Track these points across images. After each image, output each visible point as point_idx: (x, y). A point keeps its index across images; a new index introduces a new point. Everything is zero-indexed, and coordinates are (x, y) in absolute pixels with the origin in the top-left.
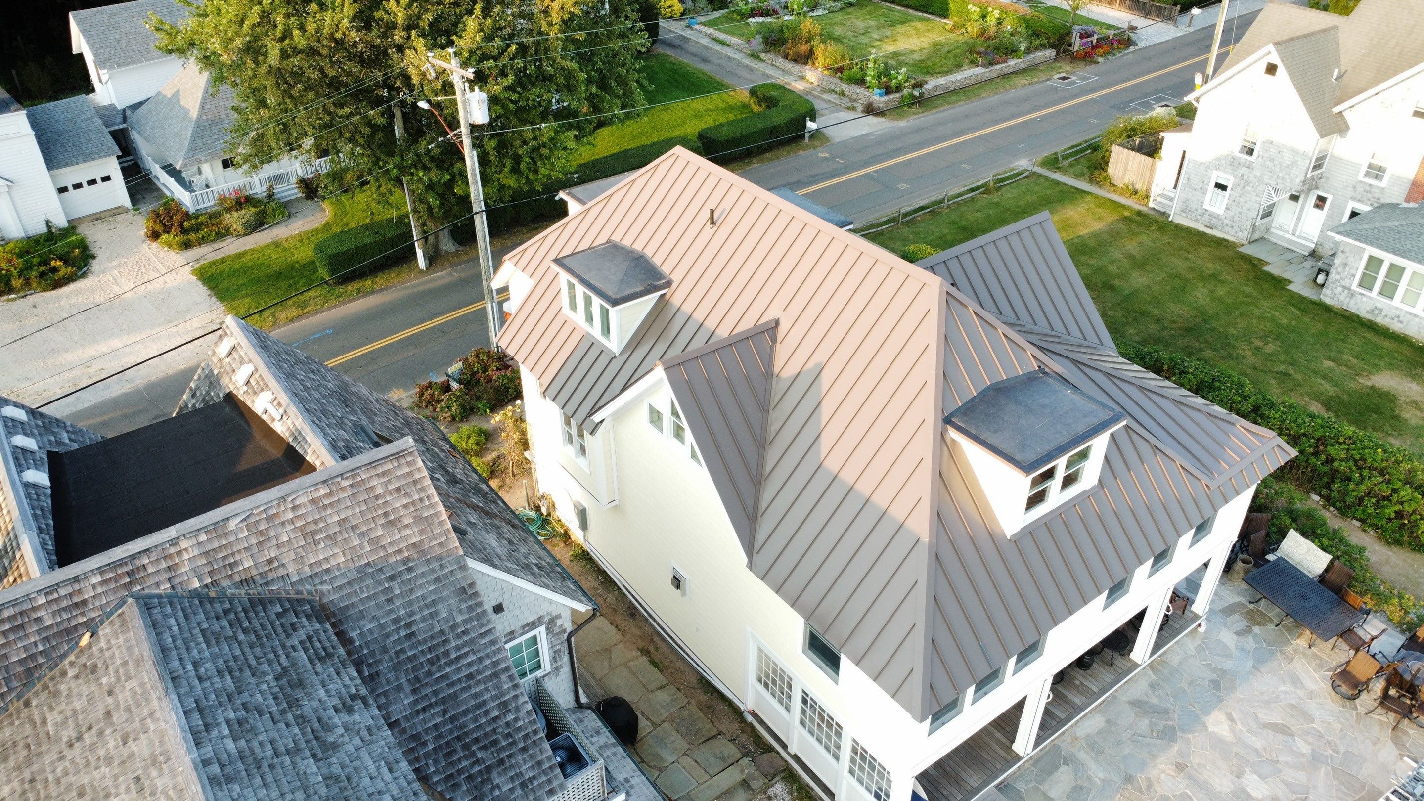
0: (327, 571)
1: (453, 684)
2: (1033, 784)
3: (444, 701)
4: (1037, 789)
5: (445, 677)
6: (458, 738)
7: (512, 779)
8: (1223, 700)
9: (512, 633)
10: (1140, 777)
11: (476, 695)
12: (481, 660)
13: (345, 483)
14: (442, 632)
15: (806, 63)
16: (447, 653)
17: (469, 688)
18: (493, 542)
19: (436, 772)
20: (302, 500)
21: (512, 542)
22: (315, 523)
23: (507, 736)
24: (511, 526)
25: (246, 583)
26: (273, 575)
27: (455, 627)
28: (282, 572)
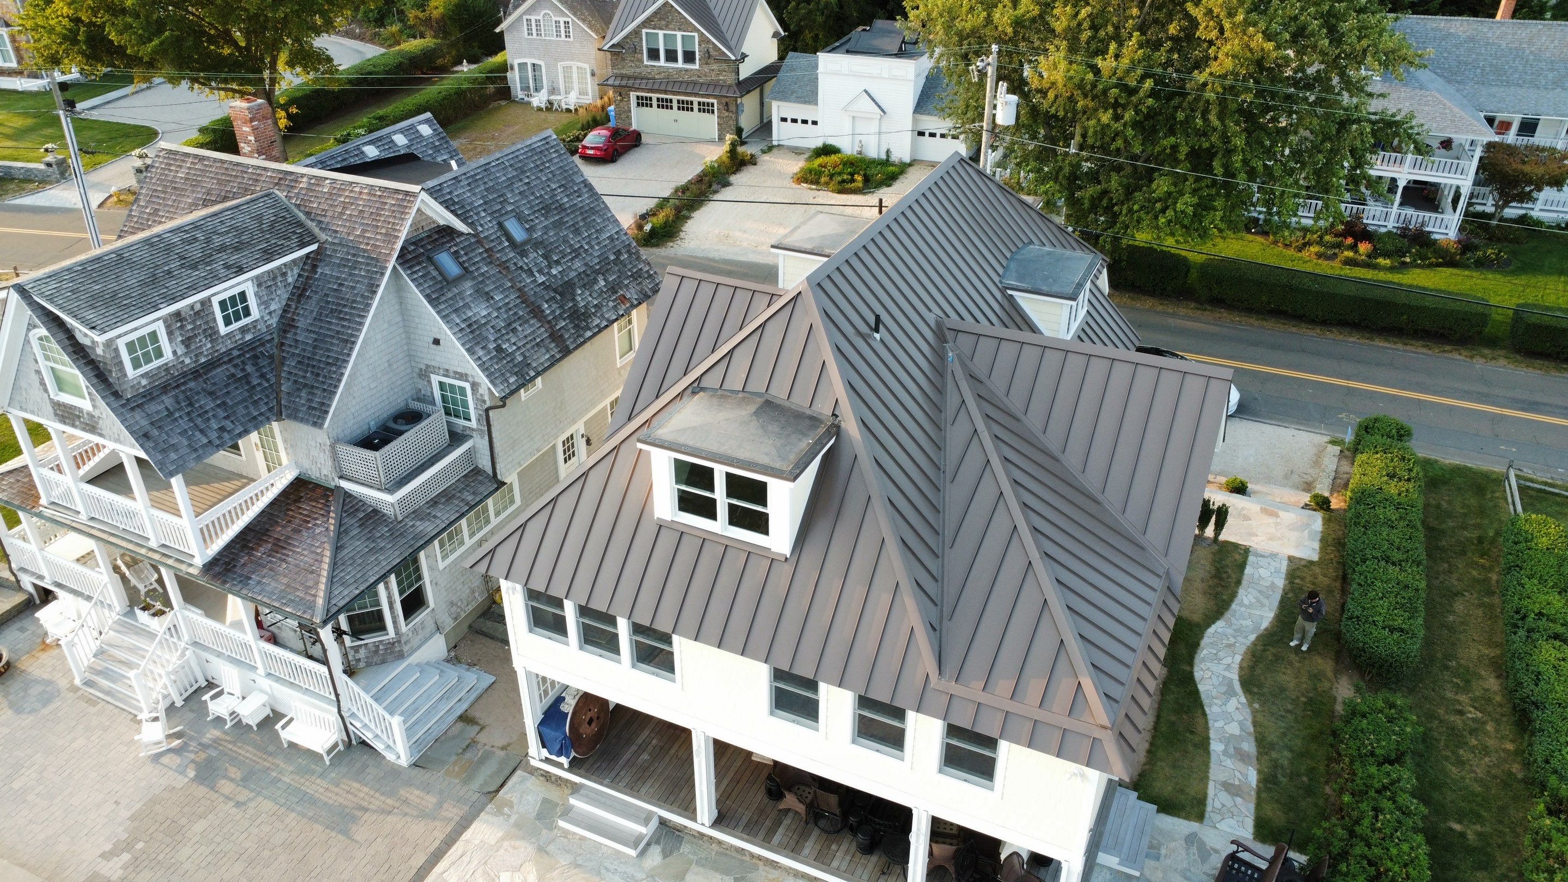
0: (337, 232)
2: (695, 859)
5: (330, 323)
9: (447, 370)
14: (348, 300)
16: (340, 312)
18: (480, 311)
19: (289, 365)
20: (357, 189)
21: (514, 330)
22: (352, 204)
23: (325, 377)
24: (551, 336)
25: (308, 214)
26: (319, 218)
27: (354, 301)
28: (323, 219)
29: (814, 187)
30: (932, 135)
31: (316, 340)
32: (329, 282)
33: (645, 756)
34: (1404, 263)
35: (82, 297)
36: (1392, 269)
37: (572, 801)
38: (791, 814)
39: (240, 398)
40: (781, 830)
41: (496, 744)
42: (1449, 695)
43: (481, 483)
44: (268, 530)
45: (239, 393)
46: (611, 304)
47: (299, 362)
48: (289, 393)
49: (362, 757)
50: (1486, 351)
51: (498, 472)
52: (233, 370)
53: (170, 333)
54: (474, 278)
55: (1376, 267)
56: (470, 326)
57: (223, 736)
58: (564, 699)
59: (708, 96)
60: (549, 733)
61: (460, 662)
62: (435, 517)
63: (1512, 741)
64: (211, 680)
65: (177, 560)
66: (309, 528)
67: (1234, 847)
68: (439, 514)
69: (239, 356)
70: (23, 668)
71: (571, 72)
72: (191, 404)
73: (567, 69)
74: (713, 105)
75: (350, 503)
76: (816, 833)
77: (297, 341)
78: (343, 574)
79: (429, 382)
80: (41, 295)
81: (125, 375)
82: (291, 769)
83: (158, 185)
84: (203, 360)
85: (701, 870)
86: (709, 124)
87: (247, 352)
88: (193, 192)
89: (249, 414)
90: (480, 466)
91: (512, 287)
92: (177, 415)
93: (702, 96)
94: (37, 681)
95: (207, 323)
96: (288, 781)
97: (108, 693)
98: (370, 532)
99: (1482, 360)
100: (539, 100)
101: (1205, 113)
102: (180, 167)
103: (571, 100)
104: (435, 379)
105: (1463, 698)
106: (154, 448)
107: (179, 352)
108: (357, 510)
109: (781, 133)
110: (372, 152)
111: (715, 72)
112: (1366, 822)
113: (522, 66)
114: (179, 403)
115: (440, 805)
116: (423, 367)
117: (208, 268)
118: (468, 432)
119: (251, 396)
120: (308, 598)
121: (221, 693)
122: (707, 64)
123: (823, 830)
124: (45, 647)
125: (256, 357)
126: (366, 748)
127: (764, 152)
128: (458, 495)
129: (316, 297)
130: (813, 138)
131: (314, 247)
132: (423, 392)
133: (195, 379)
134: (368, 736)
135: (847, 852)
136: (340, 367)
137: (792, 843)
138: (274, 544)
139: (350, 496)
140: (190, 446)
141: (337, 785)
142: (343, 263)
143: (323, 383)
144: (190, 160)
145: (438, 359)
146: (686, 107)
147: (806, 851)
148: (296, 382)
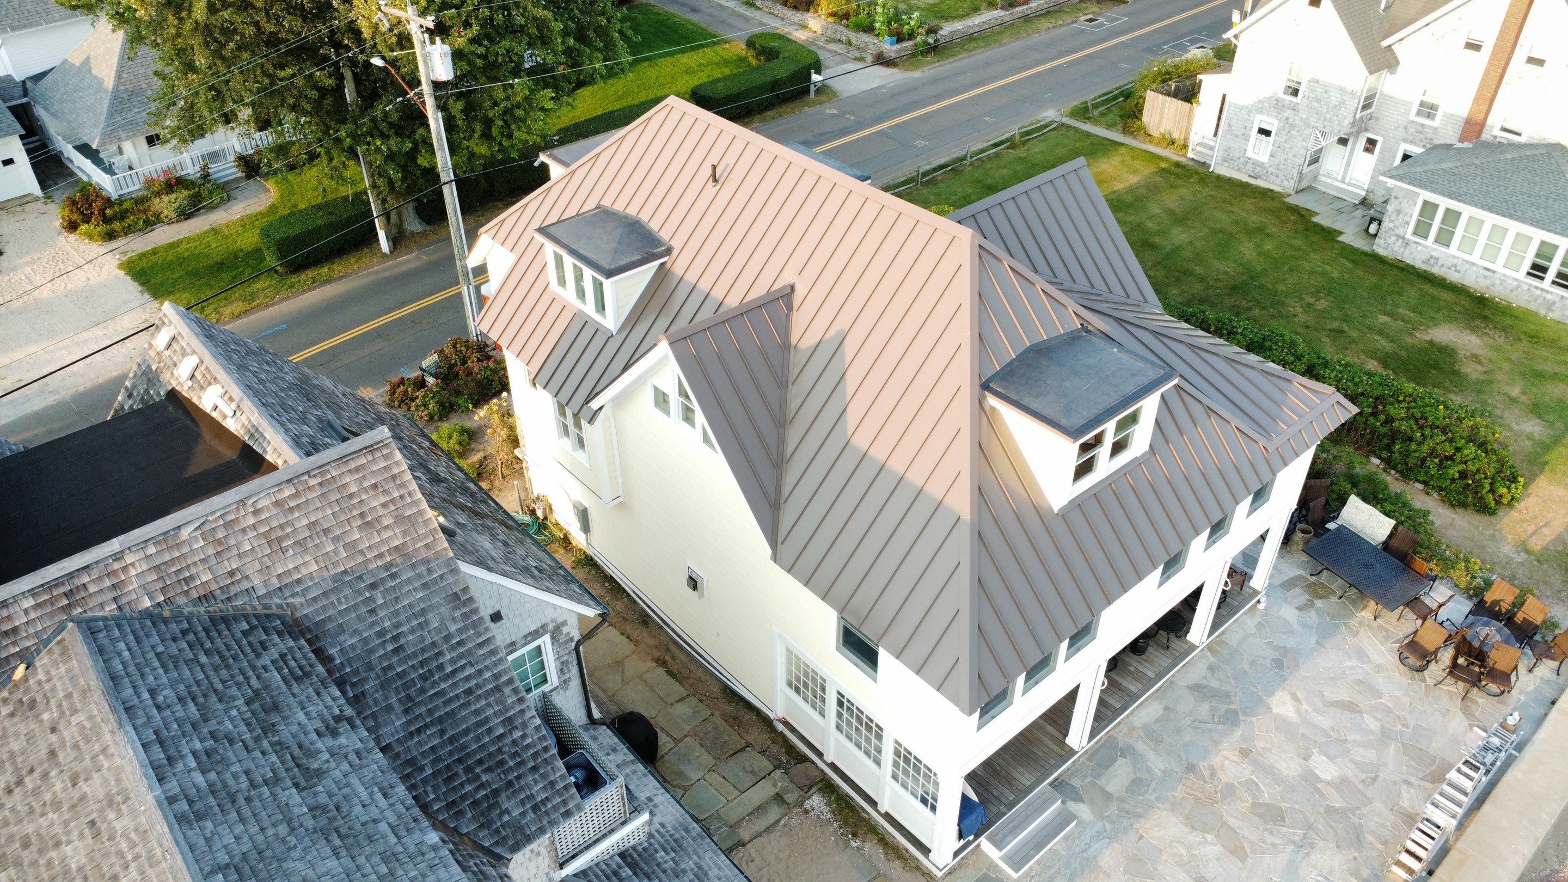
0: (299, 581)
1: (451, 700)
2: (1090, 779)
3: (440, 720)
4: (1094, 784)
5: (441, 693)
6: (460, 761)
7: (523, 802)
8: (1286, 680)
9: (513, 644)
10: (1203, 766)
11: (477, 712)
12: (480, 673)
13: (313, 482)
14: (434, 644)
15: (808, 10)
16: (441, 667)
17: (468, 704)
19: (438, 799)
20: (265, 503)
24: (505, 527)
26: (239, 588)
27: (447, 638)
28: (247, 584)
47: (449, 781)
48: (482, 826)
51: (593, 712)
77: (410, 761)
85: (1104, 779)
98: (663, 872)
136: (525, 724)
142: (366, 610)
145: (498, 638)
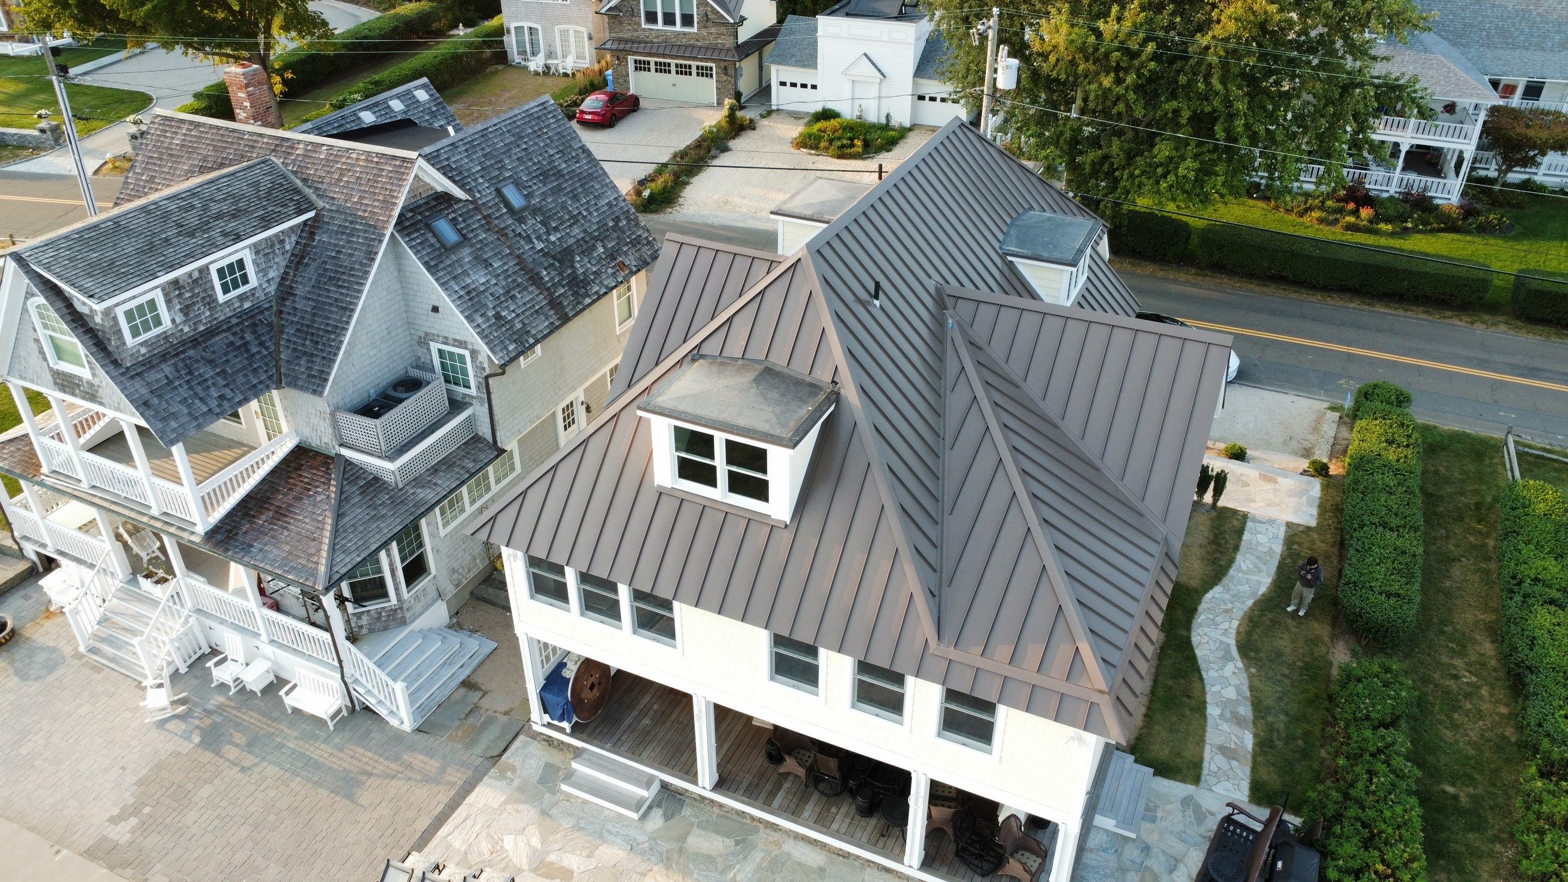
0: (334, 199)
1: (328, 297)
2: (697, 822)
5: (328, 290)
6: (308, 326)
9: (446, 338)
11: (331, 312)
12: (347, 295)
14: (346, 267)
17: (331, 305)
18: (479, 278)
19: (288, 333)
20: (354, 156)
21: (513, 298)
22: (349, 170)
23: (324, 344)
24: (549, 303)
25: (305, 181)
26: (316, 185)
27: (352, 269)
28: (320, 186)
29: (813, 152)
30: (933, 99)
31: (314, 308)
32: (327, 250)
33: (646, 721)
34: (1406, 229)
35: (80, 266)
36: (1393, 234)
37: (574, 765)
38: (791, 778)
39: (239, 366)
40: (781, 794)
41: (499, 709)
42: (1445, 659)
43: (480, 450)
44: (269, 498)
45: (238, 362)
46: (610, 271)
47: (298, 330)
48: (288, 361)
49: (366, 723)
50: (1486, 317)
51: (498, 439)
52: (231, 338)
53: (168, 302)
54: (472, 245)
55: (1376, 232)
56: (468, 293)
57: (227, 702)
58: (565, 664)
59: (706, 60)
60: (550, 697)
61: (462, 628)
62: (436, 484)
63: (1505, 705)
64: (214, 646)
65: (179, 528)
66: (310, 496)
67: (1230, 810)
68: (440, 482)
69: (237, 324)
70: (28, 635)
71: (568, 36)
72: (190, 373)
73: (564, 33)
74: (711, 69)
75: (351, 471)
76: (816, 795)
77: (295, 309)
78: (344, 542)
79: (429, 349)
80: (39, 263)
81: (124, 344)
82: (295, 734)
83: (154, 152)
84: (202, 328)
85: (703, 832)
86: (708, 88)
87: (246, 320)
88: (189, 158)
89: (249, 381)
90: (480, 434)
91: (511, 254)
92: (177, 383)
93: (701, 60)
94: (43, 649)
95: (205, 290)
96: (293, 746)
97: (112, 660)
98: (371, 500)
99: (1482, 327)
100: (535, 64)
101: (1207, 76)
102: (176, 133)
103: (568, 64)
104: (434, 347)
105: (1458, 662)
106: (154, 416)
107: (178, 321)
108: (358, 478)
109: (780, 97)
110: (368, 118)
111: (714, 36)
112: (1360, 785)
113: (519, 30)
114: (178, 371)
115: (443, 770)
116: (422, 335)
117: (206, 236)
118: (467, 400)
119: (250, 364)
120: (310, 565)
121: (224, 660)
122: (705, 27)
123: (822, 793)
124: (49, 615)
125: (254, 325)
126: (370, 714)
127: (763, 116)
128: (459, 462)
129: (314, 265)
130: (812, 103)
131: (311, 214)
132: (422, 360)
133: (194, 347)
134: (371, 702)
135: (847, 815)
136: (339, 335)
137: (793, 806)
138: (276, 512)
139: (351, 463)
140: (190, 414)
141: (342, 750)
142: (341, 231)
143: (322, 350)
144: (186, 126)
145: (437, 326)
146: (684, 71)
147: (806, 814)
148: (295, 349)
